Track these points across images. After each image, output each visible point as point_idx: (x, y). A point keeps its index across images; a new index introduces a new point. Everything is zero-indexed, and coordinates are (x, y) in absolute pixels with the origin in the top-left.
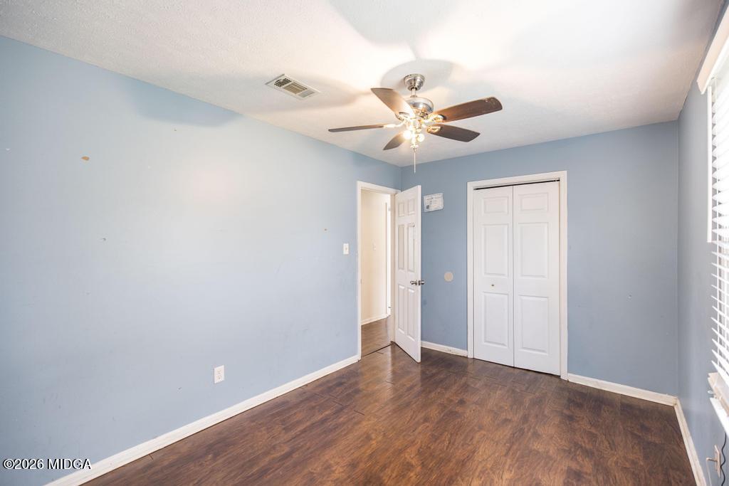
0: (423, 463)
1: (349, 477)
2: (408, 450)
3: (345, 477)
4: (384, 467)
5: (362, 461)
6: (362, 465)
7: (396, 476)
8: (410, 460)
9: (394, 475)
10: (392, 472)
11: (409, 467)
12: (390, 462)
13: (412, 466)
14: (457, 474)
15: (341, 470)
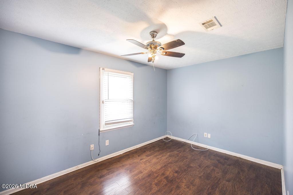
0: (151, 185)
1: (179, 183)
2: (155, 191)
3: (180, 183)
4: (166, 185)
5: (175, 188)
6: (175, 187)
7: (162, 181)
8: (156, 187)
9: (162, 182)
10: (163, 183)
11: (157, 184)
12: (163, 186)
13: (155, 184)
14: (141, 180)
15: (182, 186)
